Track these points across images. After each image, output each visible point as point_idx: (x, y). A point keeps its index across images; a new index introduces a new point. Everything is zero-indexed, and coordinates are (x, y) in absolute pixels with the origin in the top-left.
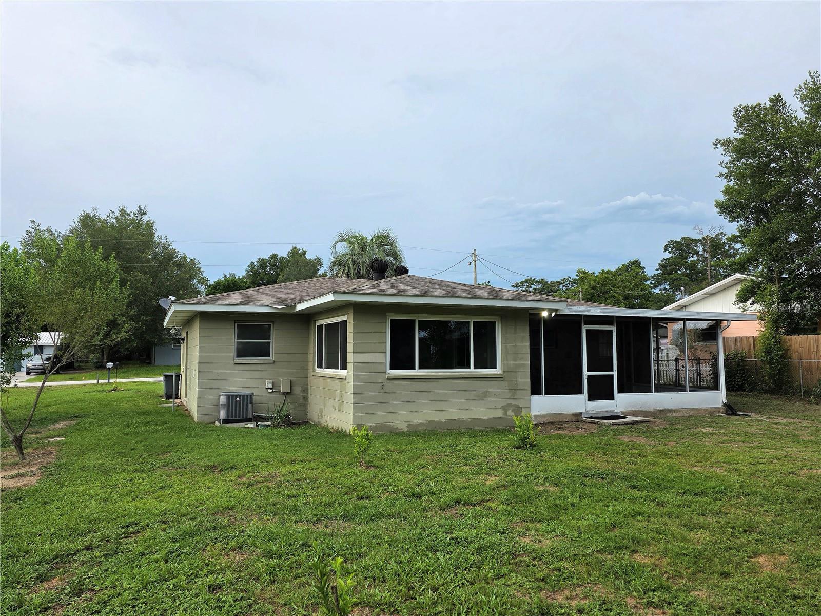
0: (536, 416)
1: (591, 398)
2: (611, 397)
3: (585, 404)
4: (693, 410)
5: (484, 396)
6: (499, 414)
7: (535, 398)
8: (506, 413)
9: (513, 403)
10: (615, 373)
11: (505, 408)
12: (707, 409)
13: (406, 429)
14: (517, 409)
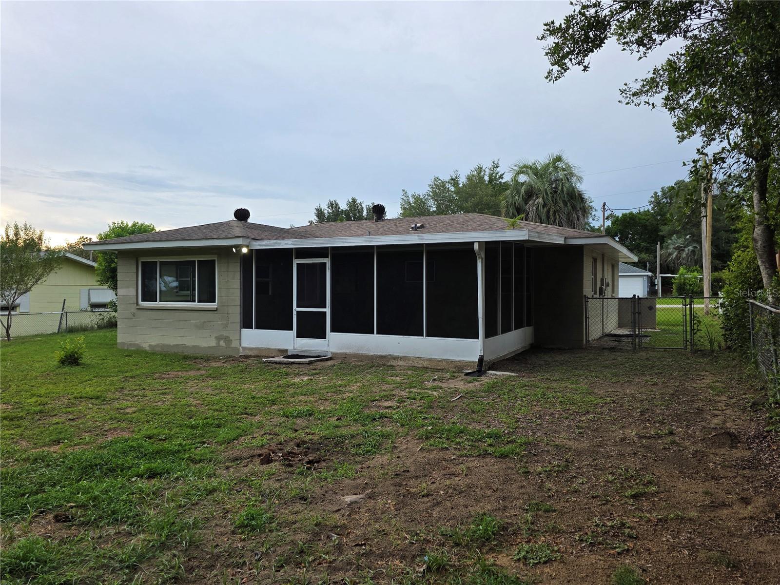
0: (244, 349)
1: (299, 335)
2: (324, 336)
3: (294, 340)
4: (430, 360)
5: (201, 326)
6: (213, 343)
7: (245, 331)
8: (219, 343)
9: (225, 335)
10: (328, 310)
11: (218, 339)
12: (452, 361)
13: (147, 348)
14: (228, 340)
